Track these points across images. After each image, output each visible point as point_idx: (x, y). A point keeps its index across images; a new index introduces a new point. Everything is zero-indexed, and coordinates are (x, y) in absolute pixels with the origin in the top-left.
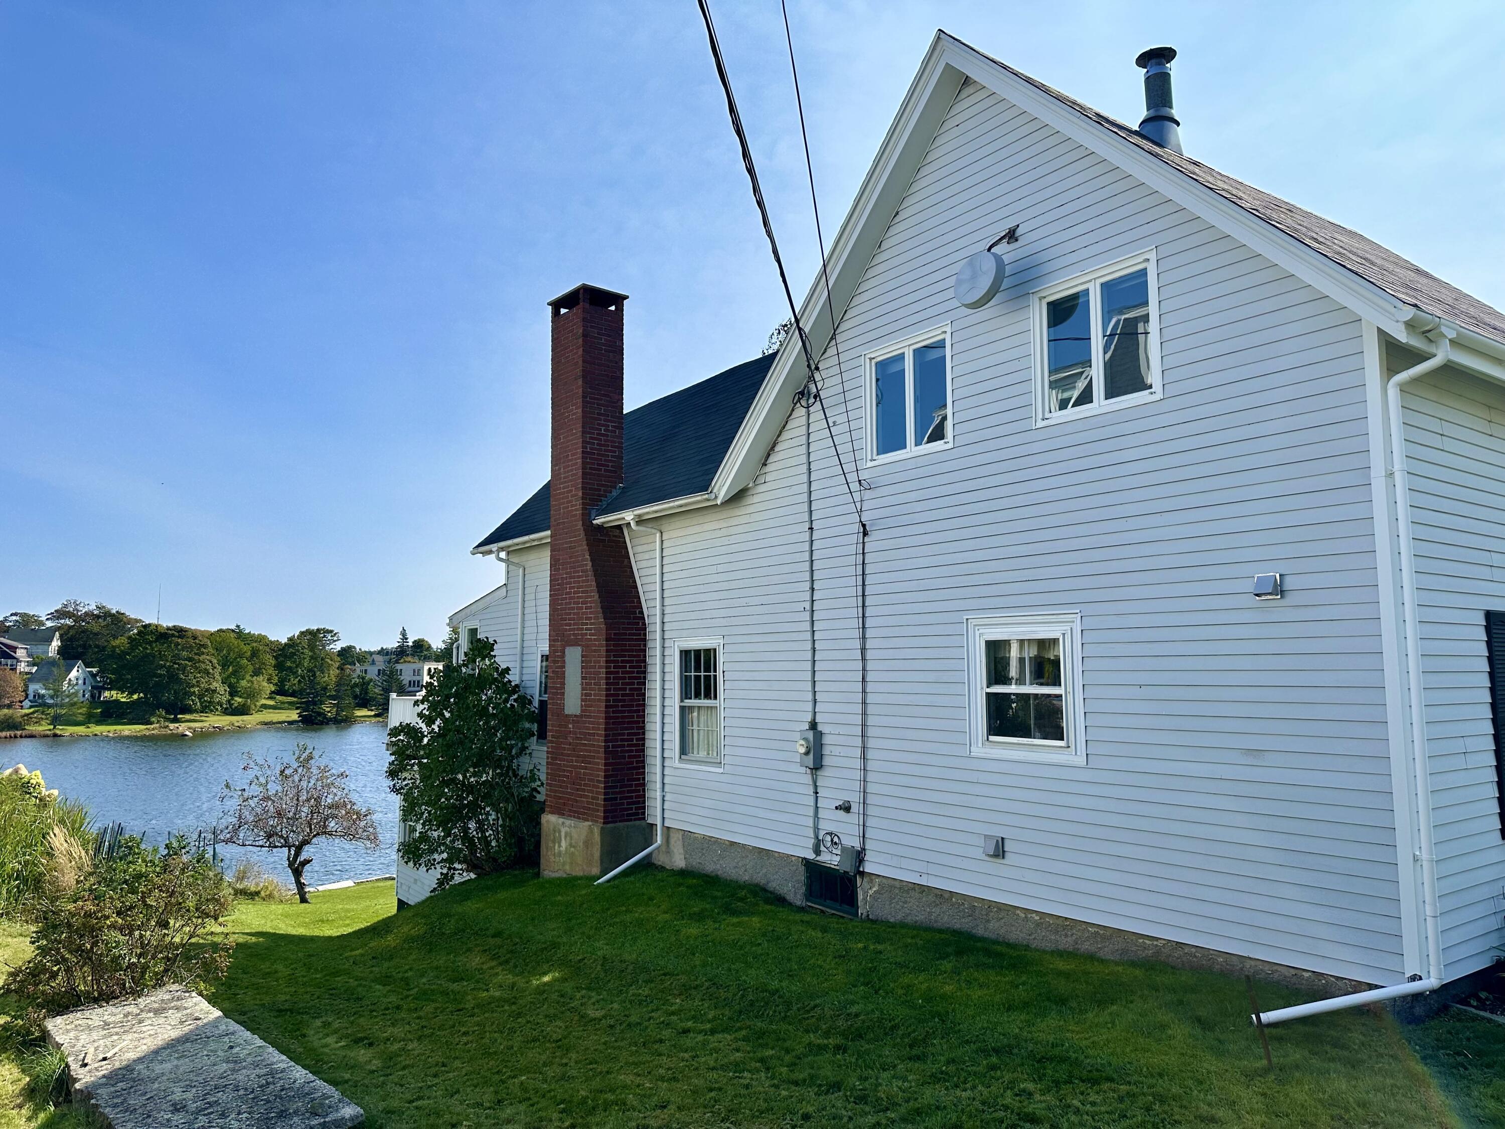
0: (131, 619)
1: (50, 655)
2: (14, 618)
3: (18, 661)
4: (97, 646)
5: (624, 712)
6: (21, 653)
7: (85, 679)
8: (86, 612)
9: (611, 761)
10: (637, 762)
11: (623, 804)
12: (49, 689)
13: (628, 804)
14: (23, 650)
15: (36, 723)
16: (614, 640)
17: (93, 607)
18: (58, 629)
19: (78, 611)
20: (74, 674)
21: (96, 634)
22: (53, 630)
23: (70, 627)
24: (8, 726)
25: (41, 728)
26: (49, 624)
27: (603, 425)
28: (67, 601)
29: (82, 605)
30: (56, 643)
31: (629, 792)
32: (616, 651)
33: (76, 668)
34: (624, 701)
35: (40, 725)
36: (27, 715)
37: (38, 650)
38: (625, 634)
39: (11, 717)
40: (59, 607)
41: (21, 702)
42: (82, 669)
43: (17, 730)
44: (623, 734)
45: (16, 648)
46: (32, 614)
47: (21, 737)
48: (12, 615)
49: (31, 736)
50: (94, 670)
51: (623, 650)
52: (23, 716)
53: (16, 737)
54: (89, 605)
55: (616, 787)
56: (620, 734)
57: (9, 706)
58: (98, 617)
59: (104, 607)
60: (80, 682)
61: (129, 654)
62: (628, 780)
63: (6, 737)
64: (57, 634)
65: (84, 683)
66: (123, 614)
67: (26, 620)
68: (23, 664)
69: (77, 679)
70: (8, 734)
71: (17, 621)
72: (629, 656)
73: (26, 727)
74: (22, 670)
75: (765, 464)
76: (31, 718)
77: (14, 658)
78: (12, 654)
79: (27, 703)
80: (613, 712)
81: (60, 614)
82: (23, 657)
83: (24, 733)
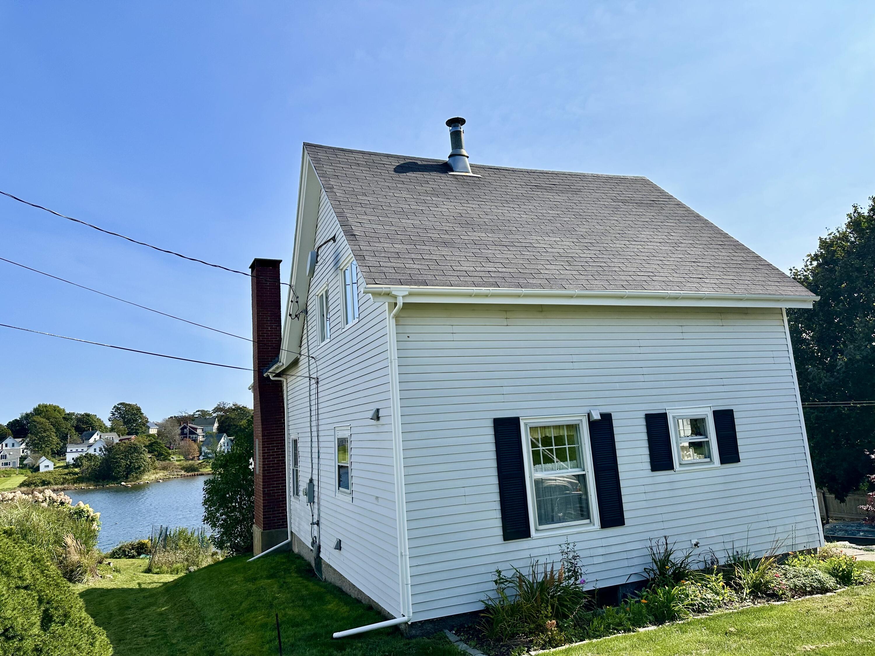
0: (250, 410)
1: (214, 431)
2: (198, 413)
3: (198, 435)
4: (234, 425)
5: (274, 472)
6: (199, 431)
7: (228, 443)
8: (228, 408)
9: (267, 498)
10: (282, 498)
11: (275, 520)
12: (209, 450)
13: (278, 520)
14: (200, 430)
15: (205, 467)
16: (266, 436)
17: (231, 405)
18: (217, 417)
19: (225, 407)
20: (222, 440)
21: (233, 419)
22: (214, 418)
23: (222, 416)
24: (192, 470)
25: (207, 470)
26: (214, 415)
27: (269, 326)
28: (220, 402)
29: (227, 404)
30: (216, 425)
31: (278, 513)
32: (268, 441)
33: (223, 438)
34: (274, 467)
35: (207, 468)
36: (200, 463)
37: (208, 429)
38: (274, 432)
39: (192, 465)
40: (216, 406)
41: (199, 457)
42: (226, 438)
43: (196, 471)
44: (274, 484)
45: (197, 429)
46: (206, 410)
47: (197, 475)
48: (197, 412)
49: (202, 475)
50: (232, 438)
51: (272, 441)
52: (198, 464)
53: (195, 475)
54: (229, 404)
55: (270, 511)
56: (272, 484)
57: (192, 459)
58: (234, 410)
59: (236, 404)
60: (226, 444)
61: (247, 429)
62: (277, 508)
63: (190, 476)
64: (217, 419)
65: (228, 445)
66: (245, 407)
67: (204, 413)
68: (200, 437)
69: (224, 443)
70: (193, 473)
71: (200, 414)
72: (276, 443)
73: (200, 470)
74: (200, 440)
75: (300, 347)
76: (202, 465)
77: (196, 434)
78: (195, 432)
79: (201, 457)
80: (267, 473)
81: (217, 410)
82: (200, 433)
83: (199, 473)
